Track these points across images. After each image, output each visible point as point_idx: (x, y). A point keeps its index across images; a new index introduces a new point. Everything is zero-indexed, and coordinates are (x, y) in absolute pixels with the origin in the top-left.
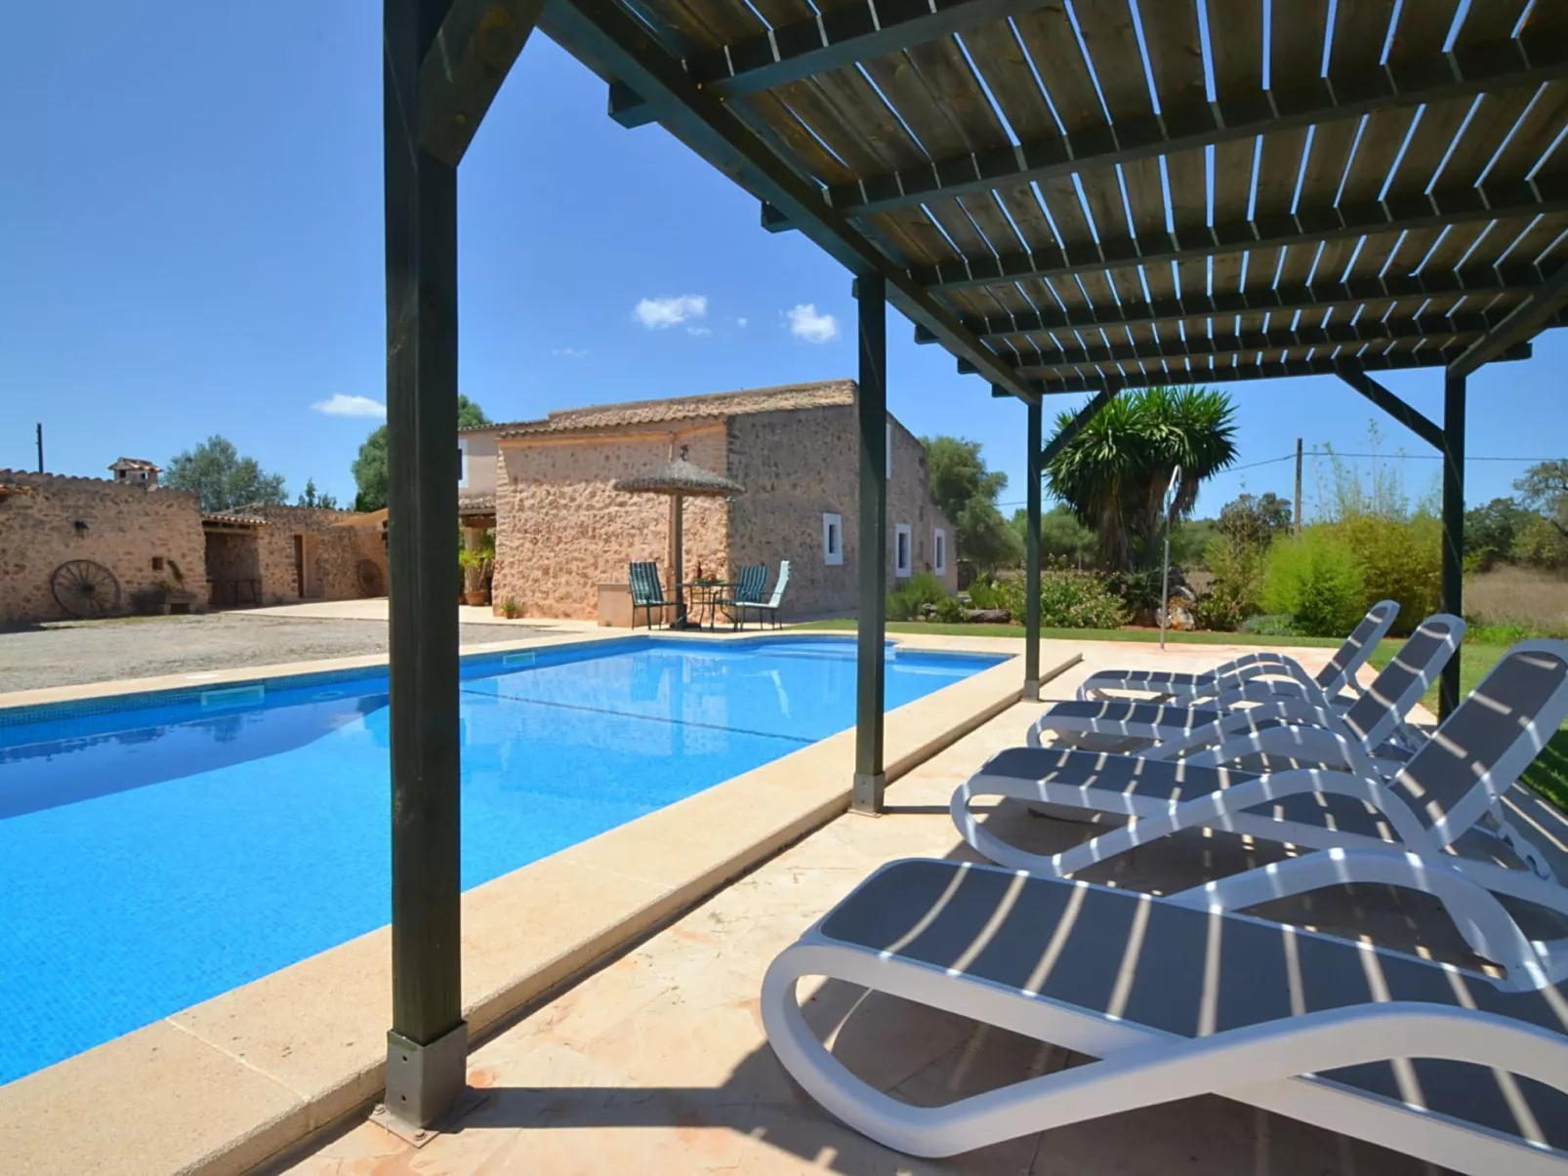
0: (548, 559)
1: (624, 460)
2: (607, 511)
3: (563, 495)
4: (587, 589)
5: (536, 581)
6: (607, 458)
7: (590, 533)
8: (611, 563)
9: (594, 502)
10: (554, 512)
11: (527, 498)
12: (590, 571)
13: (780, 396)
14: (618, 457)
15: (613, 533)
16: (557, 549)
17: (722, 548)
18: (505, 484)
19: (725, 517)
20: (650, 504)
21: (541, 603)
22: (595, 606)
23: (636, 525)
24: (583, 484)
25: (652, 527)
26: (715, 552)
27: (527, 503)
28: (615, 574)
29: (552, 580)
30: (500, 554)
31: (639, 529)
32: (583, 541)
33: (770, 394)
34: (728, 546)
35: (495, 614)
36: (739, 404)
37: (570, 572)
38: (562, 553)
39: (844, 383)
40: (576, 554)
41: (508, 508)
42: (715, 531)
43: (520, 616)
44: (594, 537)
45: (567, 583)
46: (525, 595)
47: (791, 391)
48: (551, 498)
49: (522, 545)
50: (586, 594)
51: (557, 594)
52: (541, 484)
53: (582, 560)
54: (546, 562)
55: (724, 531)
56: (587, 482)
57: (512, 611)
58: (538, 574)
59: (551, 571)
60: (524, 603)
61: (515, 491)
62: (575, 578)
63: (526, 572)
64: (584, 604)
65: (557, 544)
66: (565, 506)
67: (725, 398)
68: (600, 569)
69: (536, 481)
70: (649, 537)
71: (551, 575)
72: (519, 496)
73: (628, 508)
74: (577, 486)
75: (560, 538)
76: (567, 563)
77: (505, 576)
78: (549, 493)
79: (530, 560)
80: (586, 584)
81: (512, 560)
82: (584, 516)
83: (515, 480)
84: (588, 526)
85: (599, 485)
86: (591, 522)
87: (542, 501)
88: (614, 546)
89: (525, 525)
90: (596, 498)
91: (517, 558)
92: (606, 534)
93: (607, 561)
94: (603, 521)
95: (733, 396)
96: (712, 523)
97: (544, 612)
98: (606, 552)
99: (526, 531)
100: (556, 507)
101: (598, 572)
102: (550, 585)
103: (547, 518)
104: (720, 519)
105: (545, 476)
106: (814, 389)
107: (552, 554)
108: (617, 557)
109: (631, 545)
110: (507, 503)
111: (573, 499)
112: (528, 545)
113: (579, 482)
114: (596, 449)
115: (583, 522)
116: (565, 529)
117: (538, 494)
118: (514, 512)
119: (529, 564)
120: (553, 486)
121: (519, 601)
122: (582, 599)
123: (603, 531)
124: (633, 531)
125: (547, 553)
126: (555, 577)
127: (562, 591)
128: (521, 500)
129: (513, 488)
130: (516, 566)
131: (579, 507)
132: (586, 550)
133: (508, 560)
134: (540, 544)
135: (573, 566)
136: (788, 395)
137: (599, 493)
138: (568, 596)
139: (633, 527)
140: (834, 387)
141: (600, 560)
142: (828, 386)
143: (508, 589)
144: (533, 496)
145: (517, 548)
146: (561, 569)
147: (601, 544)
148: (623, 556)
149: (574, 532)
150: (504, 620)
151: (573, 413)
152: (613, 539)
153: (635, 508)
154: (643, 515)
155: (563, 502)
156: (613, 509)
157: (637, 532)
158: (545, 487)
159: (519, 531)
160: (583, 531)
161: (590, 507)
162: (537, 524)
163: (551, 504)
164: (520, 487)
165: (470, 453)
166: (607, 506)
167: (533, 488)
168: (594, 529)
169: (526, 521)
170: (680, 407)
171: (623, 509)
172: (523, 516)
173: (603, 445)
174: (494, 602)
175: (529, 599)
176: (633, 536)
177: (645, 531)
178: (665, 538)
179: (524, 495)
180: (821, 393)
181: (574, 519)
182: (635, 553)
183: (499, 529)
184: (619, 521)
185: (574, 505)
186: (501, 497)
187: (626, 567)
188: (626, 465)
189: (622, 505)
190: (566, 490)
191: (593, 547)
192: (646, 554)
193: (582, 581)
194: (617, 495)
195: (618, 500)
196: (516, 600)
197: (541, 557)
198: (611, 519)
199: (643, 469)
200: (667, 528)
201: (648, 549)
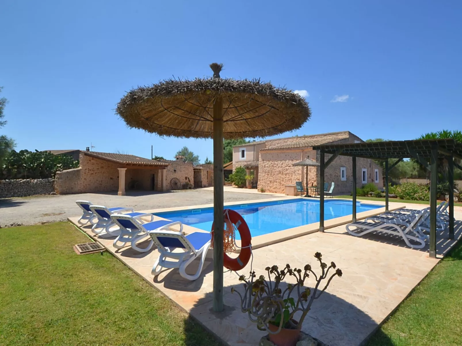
0: (271, 179)
1: (290, 156)
2: (286, 168)
3: (275, 164)
4: (281, 186)
5: (268, 184)
6: (286, 155)
7: (282, 173)
8: (287, 180)
9: (283, 166)
10: (273, 168)
12: (282, 182)
13: (328, 136)
14: (289, 155)
15: (287, 173)
16: (273, 176)
17: (315, 177)
18: (261, 161)
19: (316, 170)
21: (269, 189)
22: (283, 190)
23: (293, 171)
24: (280, 162)
25: (297, 172)
26: (313, 178)
27: (266, 166)
30: (259, 177)
32: (280, 175)
34: (317, 177)
35: (258, 191)
36: (316, 138)
37: (277, 182)
38: (275, 177)
39: (346, 132)
40: (278, 178)
41: (261, 167)
42: (313, 173)
43: (264, 192)
44: (282, 174)
45: (276, 185)
47: (331, 134)
48: (272, 164)
49: (265, 175)
51: (273, 187)
52: (270, 161)
53: (280, 179)
54: (271, 180)
55: (315, 173)
56: (281, 161)
57: (263, 191)
58: (269, 182)
59: (272, 182)
61: (263, 163)
62: (278, 184)
63: (266, 182)
66: (276, 167)
67: (312, 136)
69: (268, 160)
70: (297, 174)
72: (264, 164)
73: (291, 167)
74: (278, 162)
75: (274, 174)
78: (271, 163)
79: (267, 179)
80: (280, 185)
82: (280, 169)
83: (263, 160)
85: (284, 162)
86: (282, 170)
87: (270, 165)
88: (288, 176)
91: (264, 178)
94: (285, 170)
95: (315, 136)
96: (312, 171)
97: (270, 191)
99: (266, 172)
100: (273, 167)
101: (283, 182)
102: (272, 185)
103: (271, 169)
105: (271, 159)
106: (337, 134)
108: (288, 179)
109: (292, 176)
111: (277, 165)
112: (266, 175)
113: (279, 161)
114: (283, 153)
116: (275, 172)
118: (263, 168)
120: (273, 162)
121: (264, 188)
122: (280, 189)
123: (285, 173)
124: (292, 173)
125: (271, 177)
126: (273, 183)
127: (275, 187)
128: (265, 165)
129: (263, 162)
130: (263, 180)
131: (279, 167)
132: (280, 177)
133: (261, 179)
134: (269, 175)
135: (277, 181)
137: (284, 164)
138: (276, 188)
139: (292, 172)
140: (343, 133)
141: (284, 179)
142: (341, 133)
143: (261, 185)
144: (268, 164)
146: (274, 181)
147: (284, 175)
148: (290, 178)
149: (278, 173)
150: (261, 193)
151: (272, 140)
152: (287, 174)
153: (293, 167)
154: (295, 169)
155: (275, 165)
156: (287, 167)
158: (271, 162)
159: (264, 172)
160: (280, 172)
161: (282, 167)
162: (269, 170)
164: (265, 162)
165: (246, 151)
166: (286, 167)
167: (268, 162)
168: (283, 172)
169: (266, 170)
170: (300, 139)
171: (290, 168)
172: (265, 169)
173: (285, 152)
174: (258, 188)
175: (267, 188)
176: (292, 174)
177: (295, 173)
178: (300, 175)
179: (266, 164)
180: (339, 135)
181: (278, 170)
182: (293, 178)
183: (259, 171)
184: (289, 170)
185: (278, 166)
186: (260, 164)
187: (291, 181)
188: (291, 157)
189: (290, 166)
190: (276, 163)
191: (282, 176)
192: (296, 178)
193: (280, 184)
194: (288, 164)
195: (289, 165)
196: (263, 188)
197: (269, 178)
198: (287, 170)
199: (295, 158)
200: (301, 172)
201: (296, 177)
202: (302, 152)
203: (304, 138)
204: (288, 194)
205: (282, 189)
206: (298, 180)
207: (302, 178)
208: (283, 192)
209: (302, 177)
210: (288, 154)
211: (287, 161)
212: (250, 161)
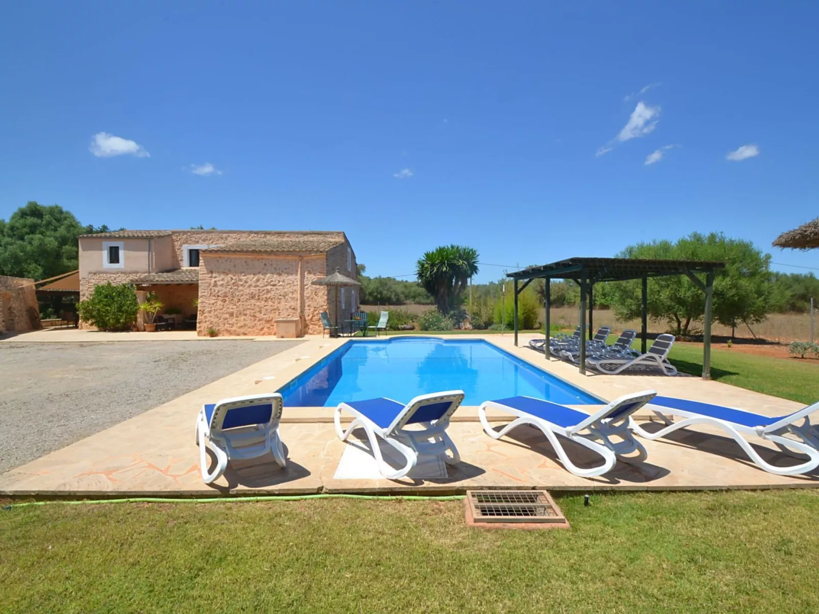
0: (232, 309)
1: (274, 266)
2: (266, 288)
3: (241, 280)
4: (256, 322)
5: (225, 319)
6: (265, 265)
7: (257, 297)
8: (269, 311)
9: (258, 284)
10: (236, 287)
11: (219, 281)
12: (258, 314)
13: (309, 235)
14: (271, 265)
15: (270, 298)
16: (238, 304)
17: (325, 304)
18: (205, 274)
19: (326, 292)
20: (289, 286)
21: (229, 329)
22: (262, 329)
23: (282, 294)
24: (252, 276)
25: (290, 295)
26: (322, 306)
27: (219, 283)
28: (271, 315)
29: (235, 319)
30: (201, 307)
31: (284, 296)
32: (253, 301)
33: (305, 234)
34: (328, 303)
35: (200, 335)
36: (288, 237)
37: (245, 315)
38: (240, 307)
39: (340, 233)
40: (249, 307)
41: (206, 285)
42: (322, 297)
43: (217, 335)
44: (259, 299)
45: (244, 319)
46: (219, 326)
48: (233, 281)
49: (216, 302)
50: (256, 324)
51: (239, 325)
52: (227, 274)
53: (253, 309)
54: (232, 310)
55: (326, 297)
56: (254, 275)
57: (213, 334)
58: (227, 316)
59: (234, 314)
60: (218, 330)
61: (211, 277)
62: (248, 318)
63: (220, 315)
64: (254, 329)
65: (238, 302)
66: (242, 285)
67: (281, 233)
68: (263, 313)
69: (224, 273)
71: (235, 316)
72: (213, 280)
73: (277, 287)
74: (248, 276)
75: (239, 300)
76: (244, 311)
77: (206, 317)
78: (232, 279)
79: (221, 309)
80: (255, 320)
81: (209, 309)
82: (252, 289)
83: (212, 272)
84: (255, 295)
85: (263, 277)
86: (257, 292)
87: (228, 282)
88: (270, 303)
89: (218, 293)
90: (260, 282)
91: (213, 308)
92: (266, 298)
93: (267, 310)
94: (263, 292)
95: (285, 233)
96: (320, 294)
97: (230, 333)
98: (266, 306)
99: (218, 296)
100: (236, 285)
101: (262, 315)
103: (231, 290)
104: (324, 293)
105: (230, 270)
106: (326, 234)
107: (235, 307)
108: (272, 308)
109: (279, 303)
110: (206, 283)
111: (246, 282)
112: (220, 302)
113: (250, 274)
114: (259, 260)
115: (252, 292)
116: (242, 295)
117: (226, 279)
118: (211, 287)
119: (221, 311)
120: (235, 276)
121: (216, 328)
122: (253, 327)
123: (265, 296)
124: (280, 297)
125: (231, 306)
126: (237, 317)
127: (242, 323)
128: (215, 282)
129: (210, 275)
130: (212, 313)
131: (250, 286)
132: (255, 305)
133: (207, 310)
134: (227, 302)
135: (248, 312)
136: (313, 235)
137: (261, 280)
138: (245, 325)
139: (280, 295)
141: (262, 309)
142: (332, 233)
143: (207, 323)
144: (223, 280)
145: (213, 304)
146: (240, 314)
147: (263, 302)
148: (275, 307)
149: (247, 297)
150: (207, 338)
152: (269, 300)
153: (281, 287)
154: (286, 290)
155: (240, 283)
156: (269, 287)
157: (283, 297)
158: (230, 276)
159: (214, 296)
160: (253, 296)
161: (256, 286)
162: (225, 293)
163: (233, 284)
164: (214, 275)
165: (125, 249)
166: (266, 286)
167: (222, 276)
168: (259, 296)
169: (219, 291)
171: (274, 288)
172: (217, 289)
173: (262, 259)
174: (198, 329)
175: (222, 328)
176: (280, 299)
177: (287, 297)
178: (297, 300)
179: (216, 279)
181: (247, 291)
182: (281, 306)
183: (199, 295)
184: (273, 293)
185: (247, 285)
186: (202, 280)
187: (277, 313)
188: (276, 269)
189: (274, 285)
190: (242, 277)
191: (258, 304)
192: (288, 307)
193: (253, 319)
194: (271, 281)
195: (272, 283)
196: (214, 328)
197: (228, 308)
198: (268, 292)
199: (285, 271)
200: (299, 296)
201: (289, 305)
202: (301, 260)
203: (263, 235)
204: (283, 334)
205: (259, 327)
206: (293, 309)
207: (301, 306)
208: (262, 332)
209: (301, 303)
210: (270, 263)
211: (269, 275)
212: (137, 272)
